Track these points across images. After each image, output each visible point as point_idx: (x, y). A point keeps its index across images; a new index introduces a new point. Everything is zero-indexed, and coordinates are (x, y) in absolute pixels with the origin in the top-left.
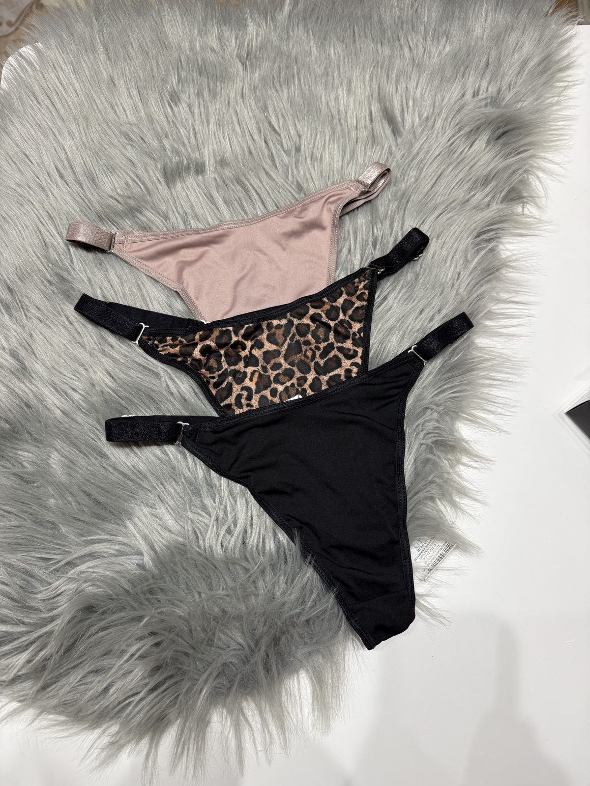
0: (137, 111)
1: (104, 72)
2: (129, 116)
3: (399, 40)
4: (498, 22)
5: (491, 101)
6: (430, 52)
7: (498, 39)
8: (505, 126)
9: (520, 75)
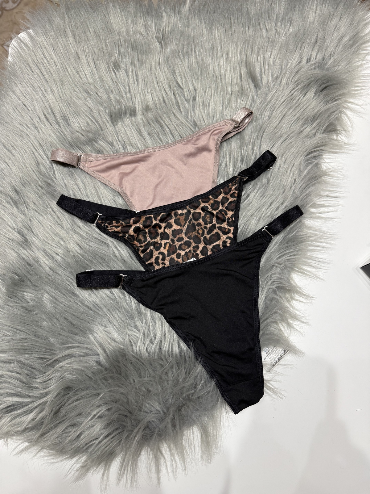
0: (93, 75)
1: (72, 50)
2: (89, 79)
3: (260, 25)
4: (324, 12)
5: (318, 66)
6: (279, 33)
7: (324, 23)
8: (327, 83)
9: (337, 47)
